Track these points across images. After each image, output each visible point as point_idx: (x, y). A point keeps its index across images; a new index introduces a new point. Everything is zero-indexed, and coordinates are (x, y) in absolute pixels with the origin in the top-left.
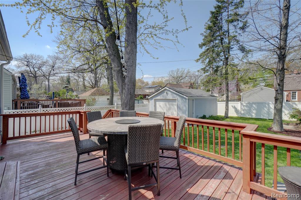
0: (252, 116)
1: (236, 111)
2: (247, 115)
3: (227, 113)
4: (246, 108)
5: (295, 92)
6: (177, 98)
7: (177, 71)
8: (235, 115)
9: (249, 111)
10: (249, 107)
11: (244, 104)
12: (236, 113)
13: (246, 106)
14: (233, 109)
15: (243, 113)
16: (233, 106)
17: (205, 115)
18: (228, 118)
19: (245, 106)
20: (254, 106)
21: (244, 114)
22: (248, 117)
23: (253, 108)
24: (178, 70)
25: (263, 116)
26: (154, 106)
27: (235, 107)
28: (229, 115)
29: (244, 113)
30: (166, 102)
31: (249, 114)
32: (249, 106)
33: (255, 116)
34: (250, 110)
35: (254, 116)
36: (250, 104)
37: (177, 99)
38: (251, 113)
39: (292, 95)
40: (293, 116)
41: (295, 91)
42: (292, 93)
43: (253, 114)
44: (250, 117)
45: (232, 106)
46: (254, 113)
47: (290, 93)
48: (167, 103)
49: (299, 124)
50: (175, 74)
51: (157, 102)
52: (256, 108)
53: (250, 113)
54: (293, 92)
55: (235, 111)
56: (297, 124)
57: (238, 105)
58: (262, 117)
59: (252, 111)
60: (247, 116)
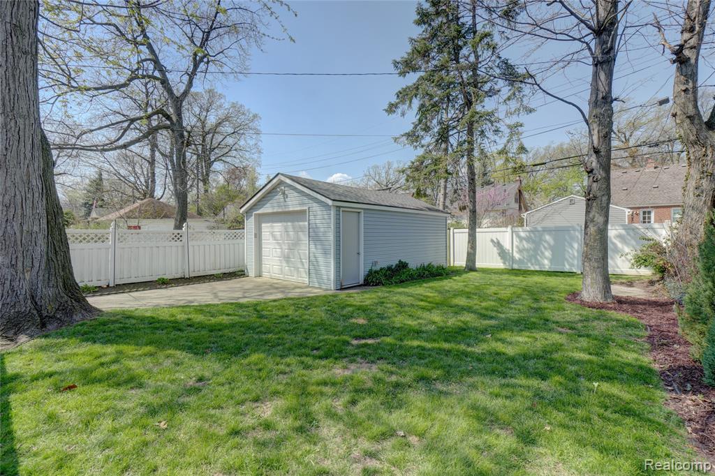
0: (544, 265)
1: (503, 254)
2: (529, 265)
3: (471, 257)
4: (526, 245)
5: (649, 213)
6: (307, 208)
7: (387, 167)
8: (499, 264)
9: (535, 253)
10: (534, 242)
11: (523, 234)
12: (501, 259)
13: (528, 239)
14: (495, 249)
15: (520, 259)
16: (495, 240)
17: (403, 260)
18: (476, 271)
19: (524, 239)
20: (547, 237)
21: (520, 261)
22: (532, 269)
23: (546, 245)
24: (389, 165)
25: (569, 265)
26: (255, 237)
27: (498, 243)
28: (479, 264)
29: (521, 257)
30: (287, 222)
31: (533, 261)
32: (534, 238)
33: (550, 264)
34: (536, 249)
35: (547, 265)
36: (536, 233)
37: (309, 208)
38: (539, 257)
39: (642, 219)
40: (641, 261)
41: (648, 210)
42: (641, 214)
43: (546, 262)
44: (537, 268)
45: (492, 241)
46: (546, 258)
47: (637, 214)
48: (289, 224)
49: (658, 281)
50: (383, 175)
51: (263, 225)
52: (552, 242)
53: (536, 259)
54: (644, 213)
55: (499, 254)
56: (652, 283)
57: (505, 236)
58: (567, 268)
59: (543, 253)
60: (530, 267)
